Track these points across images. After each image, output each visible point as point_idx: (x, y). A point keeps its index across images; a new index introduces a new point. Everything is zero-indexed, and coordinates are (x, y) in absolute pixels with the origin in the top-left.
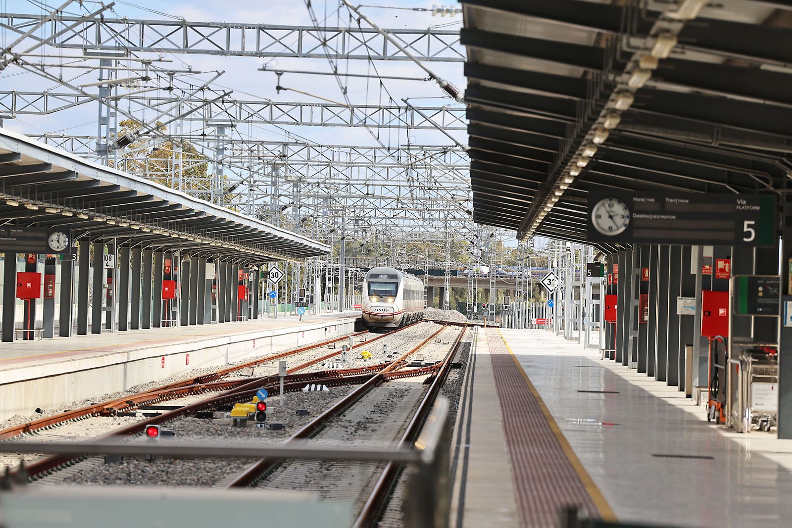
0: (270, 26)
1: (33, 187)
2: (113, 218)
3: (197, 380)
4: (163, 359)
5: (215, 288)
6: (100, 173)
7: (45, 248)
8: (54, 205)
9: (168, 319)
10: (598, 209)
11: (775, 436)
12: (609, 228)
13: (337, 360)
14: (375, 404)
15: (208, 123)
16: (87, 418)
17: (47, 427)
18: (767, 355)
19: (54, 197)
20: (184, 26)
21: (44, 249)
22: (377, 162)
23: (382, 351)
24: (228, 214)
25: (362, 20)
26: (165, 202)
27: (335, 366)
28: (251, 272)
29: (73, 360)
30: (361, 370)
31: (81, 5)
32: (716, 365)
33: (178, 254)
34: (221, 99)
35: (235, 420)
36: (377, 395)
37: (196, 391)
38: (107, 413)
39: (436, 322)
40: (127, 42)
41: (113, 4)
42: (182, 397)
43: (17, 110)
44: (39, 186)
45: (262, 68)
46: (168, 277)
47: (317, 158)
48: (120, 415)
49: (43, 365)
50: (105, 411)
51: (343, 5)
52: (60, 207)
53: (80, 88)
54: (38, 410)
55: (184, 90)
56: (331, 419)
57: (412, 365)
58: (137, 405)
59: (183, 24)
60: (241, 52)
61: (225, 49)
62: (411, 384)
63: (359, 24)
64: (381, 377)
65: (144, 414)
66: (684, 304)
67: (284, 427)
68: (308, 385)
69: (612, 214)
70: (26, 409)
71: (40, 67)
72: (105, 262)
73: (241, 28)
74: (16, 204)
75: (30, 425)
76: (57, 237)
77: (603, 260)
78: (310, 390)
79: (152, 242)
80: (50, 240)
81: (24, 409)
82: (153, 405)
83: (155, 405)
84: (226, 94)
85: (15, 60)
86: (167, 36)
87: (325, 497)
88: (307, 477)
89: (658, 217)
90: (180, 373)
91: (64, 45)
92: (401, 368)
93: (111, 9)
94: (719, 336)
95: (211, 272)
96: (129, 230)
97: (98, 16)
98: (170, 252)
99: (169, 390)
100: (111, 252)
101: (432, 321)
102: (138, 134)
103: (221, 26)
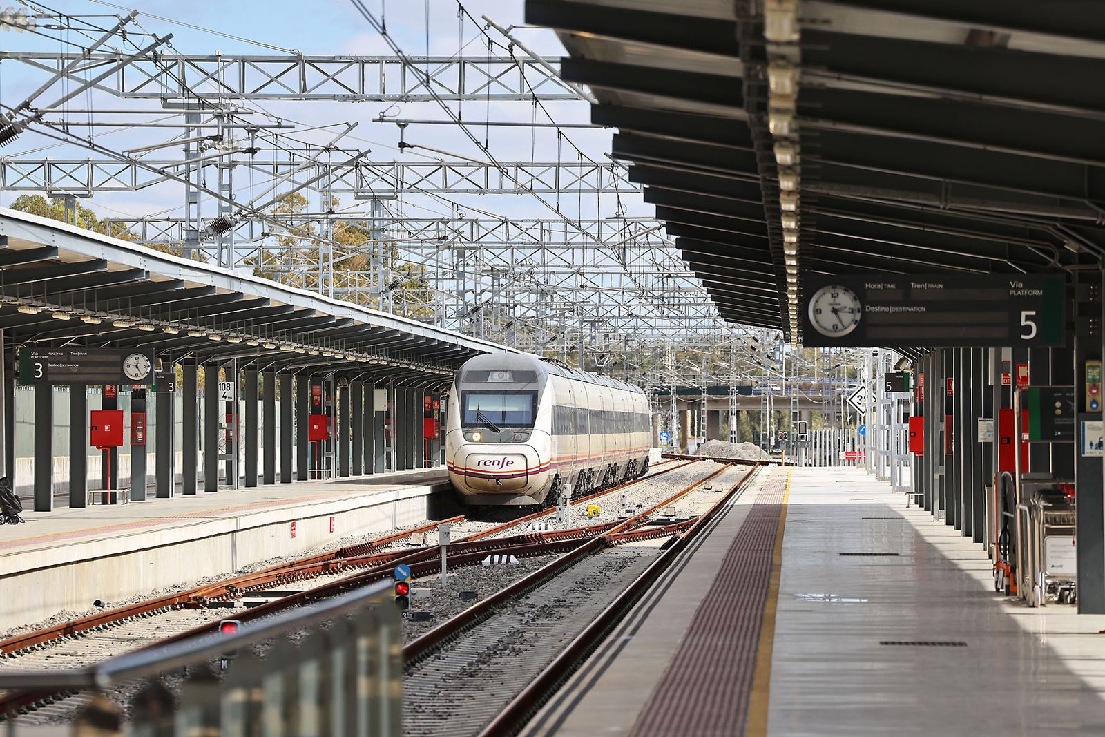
0: (418, 58)
1: (90, 293)
2: (217, 332)
3: (340, 554)
4: (293, 525)
5: (388, 424)
6: (184, 271)
7: (119, 376)
8: (125, 317)
9: (320, 468)
10: (817, 301)
11: (1075, 609)
12: (834, 326)
13: (551, 518)
14: (579, 579)
15: (359, 194)
16: (164, 612)
17: (101, 626)
18: (1065, 497)
19: (125, 305)
20: (300, 62)
21: (118, 378)
23: (620, 505)
24: (390, 321)
25: (515, 47)
26: (289, 307)
27: (543, 527)
28: (443, 398)
29: (151, 531)
30: (579, 531)
31: (125, 38)
32: (1004, 513)
34: (355, 162)
36: (589, 566)
37: (333, 569)
38: (194, 604)
39: (716, 460)
40: (222, 87)
41: (171, 36)
42: (312, 578)
43: (95, 186)
44: (99, 291)
45: (378, 118)
46: (316, 410)
47: (521, 236)
48: (212, 606)
49: (105, 539)
50: (192, 601)
51: (488, 26)
52: (135, 318)
53: (126, 154)
54: (98, 603)
55: (293, 152)
56: (505, 604)
57: (659, 522)
58: (242, 591)
59: (297, 60)
60: (379, 95)
61: (357, 90)
62: (643, 549)
64: (602, 541)
65: (247, 604)
66: (987, 428)
67: (432, 616)
68: (490, 556)
69: (836, 307)
70: (79, 602)
71: (60, 127)
72: (221, 393)
73: (378, 62)
74: (67, 318)
75: (74, 624)
76: (135, 361)
78: (492, 562)
79: (289, 362)
80: (125, 364)
81: (76, 603)
82: (267, 590)
83: (270, 590)
84: (361, 155)
85: (38, 118)
86: (277, 77)
87: (449, 715)
88: (436, 687)
89: (901, 309)
90: (321, 543)
91: (135, 95)
92: (639, 528)
93: (168, 43)
94: (1007, 472)
95: (381, 401)
96: (243, 347)
97: (151, 53)
99: (292, 569)
100: (229, 379)
101: (712, 459)
102: (240, 214)
103: (350, 61)
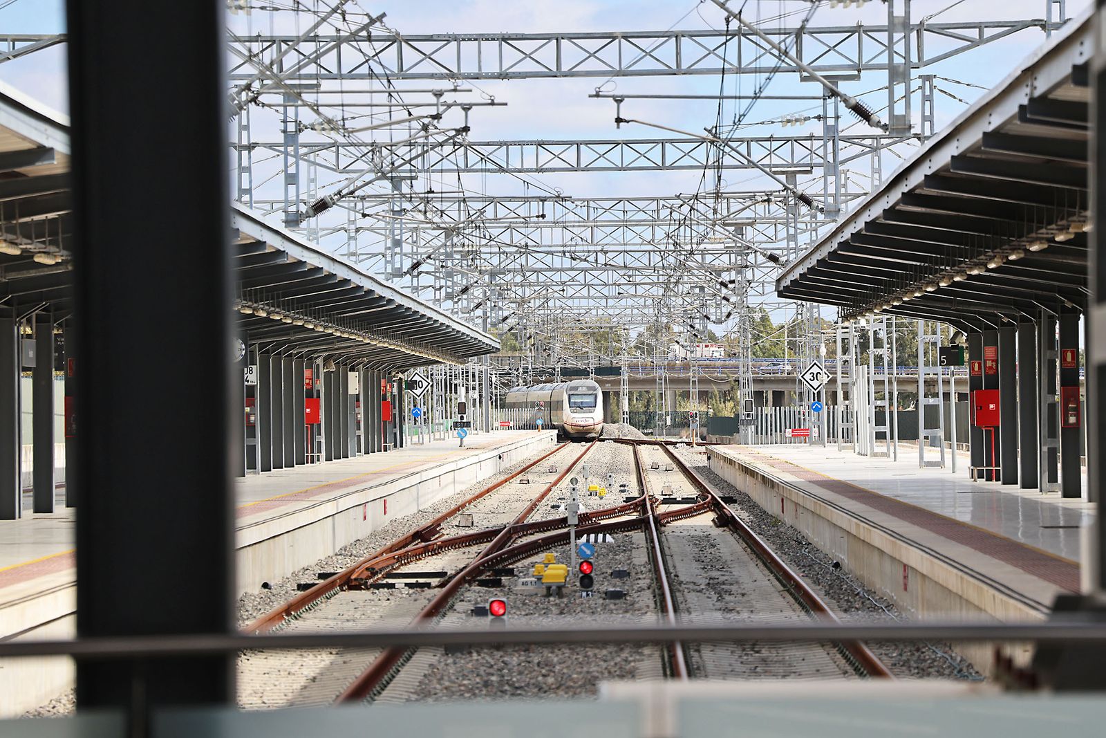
0: (517, 35)
3: (417, 535)
4: (365, 508)
5: (359, 407)
9: (312, 452)
20: (397, 41)
22: (661, 217)
28: (394, 381)
29: (290, 514)
33: (320, 361)
34: (451, 141)
35: (549, 588)
36: (678, 545)
37: (433, 550)
38: (356, 586)
41: (384, 15)
45: (594, 93)
46: (310, 394)
48: (373, 587)
50: (354, 583)
54: (265, 585)
59: (394, 39)
61: (455, 71)
63: (728, 25)
64: (656, 520)
65: (406, 585)
68: (585, 535)
73: (475, 40)
77: (962, 340)
78: (588, 541)
81: (252, 585)
90: (379, 526)
93: (382, 22)
95: (354, 383)
97: (364, 33)
98: (311, 359)
99: (404, 551)
100: (252, 362)
101: (611, 439)
102: (340, 195)
103: (448, 39)
